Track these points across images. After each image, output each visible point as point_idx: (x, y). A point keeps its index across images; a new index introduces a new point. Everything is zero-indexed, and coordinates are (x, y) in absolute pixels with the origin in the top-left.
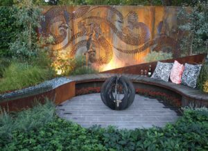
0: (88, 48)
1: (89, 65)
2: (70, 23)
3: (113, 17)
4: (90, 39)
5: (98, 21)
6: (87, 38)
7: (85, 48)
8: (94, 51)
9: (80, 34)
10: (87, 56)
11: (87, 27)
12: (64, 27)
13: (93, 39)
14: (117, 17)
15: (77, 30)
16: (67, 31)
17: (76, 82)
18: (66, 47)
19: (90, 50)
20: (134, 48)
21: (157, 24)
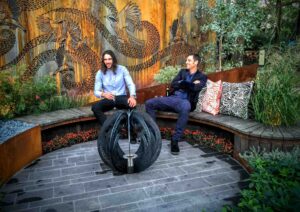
0: (60, 63)
1: (63, 93)
2: (21, 17)
3: (100, 10)
4: (62, 48)
5: (74, 17)
6: (57, 46)
7: (54, 64)
8: (72, 70)
9: (43, 39)
10: (58, 77)
11: (55, 26)
12: (10, 24)
13: (67, 48)
14: (108, 11)
15: (36, 31)
16: (16, 32)
17: (44, 126)
18: (16, 61)
19: (64, 67)
20: (137, 62)
21: (169, 24)
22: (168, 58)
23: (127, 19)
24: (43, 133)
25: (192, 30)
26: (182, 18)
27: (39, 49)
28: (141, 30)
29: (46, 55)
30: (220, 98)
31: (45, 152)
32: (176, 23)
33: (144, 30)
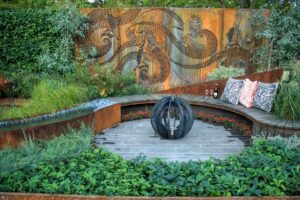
0: (139, 62)
1: (140, 83)
2: (116, 30)
3: (170, 22)
4: (141, 51)
5: (151, 28)
6: (137, 49)
7: (135, 62)
8: (147, 66)
9: (129, 44)
10: (138, 71)
11: (137, 35)
12: (109, 35)
13: (144, 51)
14: (176, 23)
15: (125, 39)
16: (112, 40)
17: (122, 104)
18: (111, 60)
19: (142, 64)
20: (197, 61)
21: (226, 31)
22: (223, 59)
23: (191, 28)
24: (122, 108)
25: (247, 36)
26: (237, 26)
27: (126, 51)
28: (202, 36)
29: (130, 56)
30: (254, 95)
31: (123, 121)
32: (232, 30)
33: (205, 37)
